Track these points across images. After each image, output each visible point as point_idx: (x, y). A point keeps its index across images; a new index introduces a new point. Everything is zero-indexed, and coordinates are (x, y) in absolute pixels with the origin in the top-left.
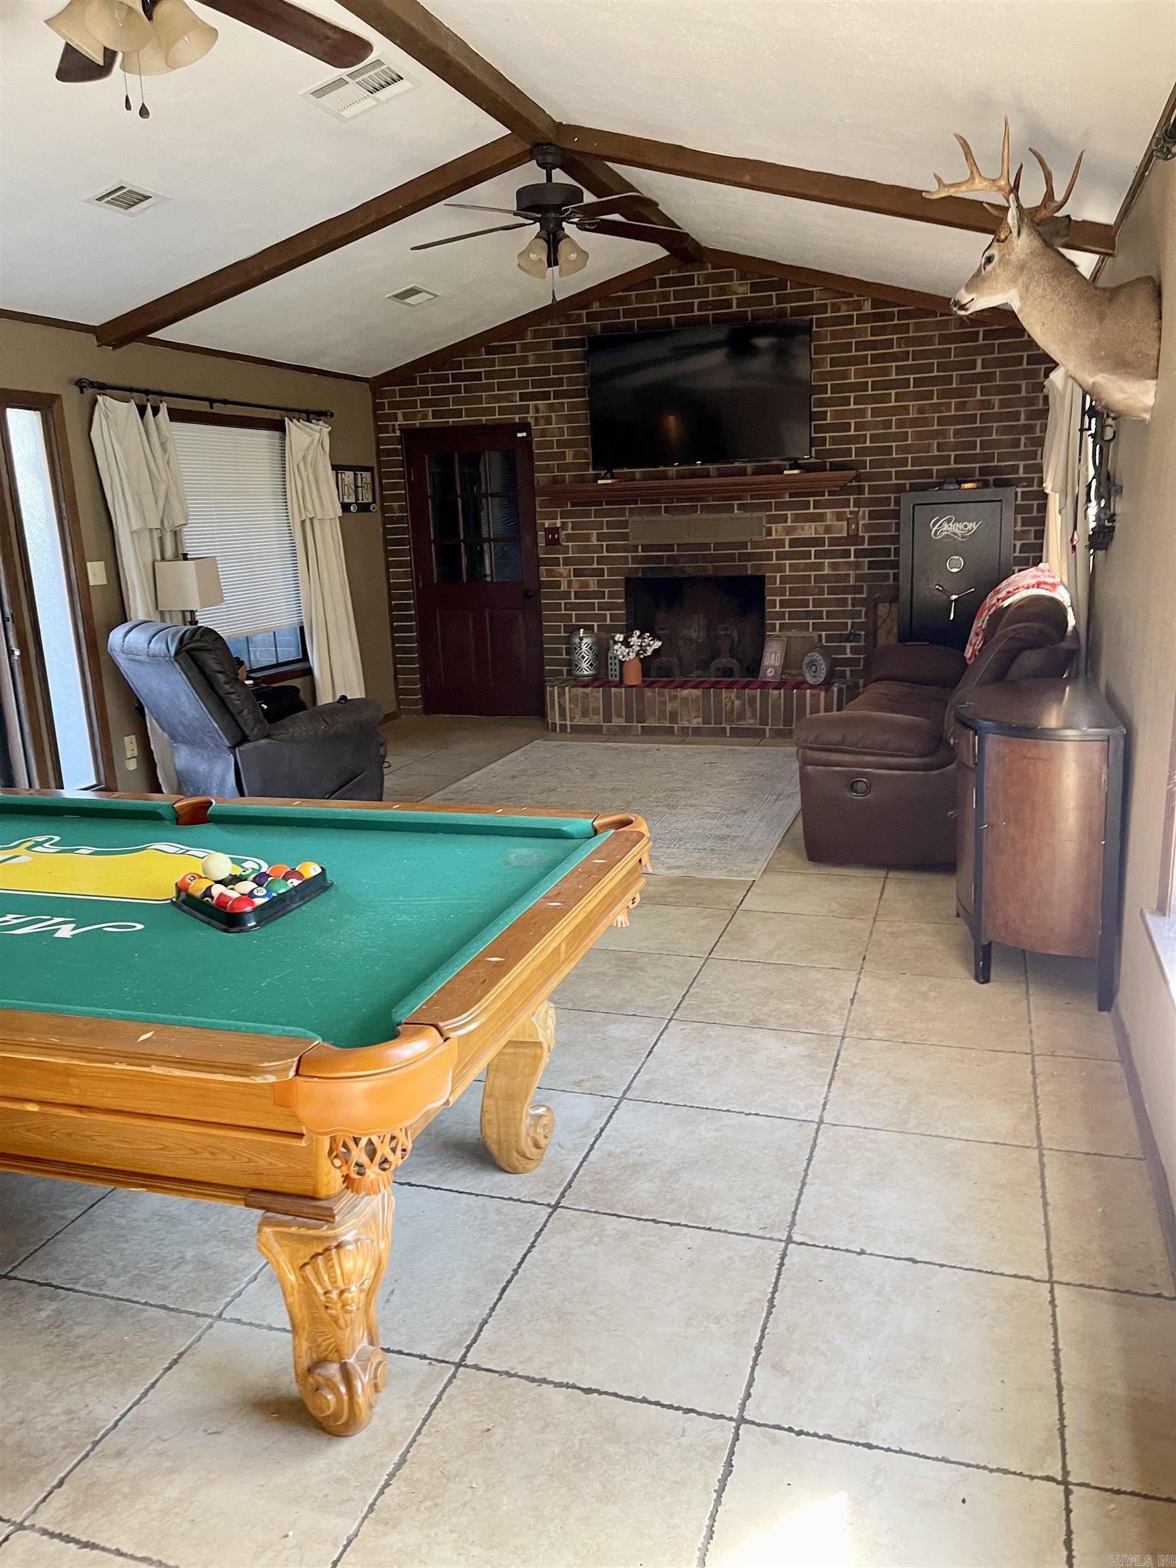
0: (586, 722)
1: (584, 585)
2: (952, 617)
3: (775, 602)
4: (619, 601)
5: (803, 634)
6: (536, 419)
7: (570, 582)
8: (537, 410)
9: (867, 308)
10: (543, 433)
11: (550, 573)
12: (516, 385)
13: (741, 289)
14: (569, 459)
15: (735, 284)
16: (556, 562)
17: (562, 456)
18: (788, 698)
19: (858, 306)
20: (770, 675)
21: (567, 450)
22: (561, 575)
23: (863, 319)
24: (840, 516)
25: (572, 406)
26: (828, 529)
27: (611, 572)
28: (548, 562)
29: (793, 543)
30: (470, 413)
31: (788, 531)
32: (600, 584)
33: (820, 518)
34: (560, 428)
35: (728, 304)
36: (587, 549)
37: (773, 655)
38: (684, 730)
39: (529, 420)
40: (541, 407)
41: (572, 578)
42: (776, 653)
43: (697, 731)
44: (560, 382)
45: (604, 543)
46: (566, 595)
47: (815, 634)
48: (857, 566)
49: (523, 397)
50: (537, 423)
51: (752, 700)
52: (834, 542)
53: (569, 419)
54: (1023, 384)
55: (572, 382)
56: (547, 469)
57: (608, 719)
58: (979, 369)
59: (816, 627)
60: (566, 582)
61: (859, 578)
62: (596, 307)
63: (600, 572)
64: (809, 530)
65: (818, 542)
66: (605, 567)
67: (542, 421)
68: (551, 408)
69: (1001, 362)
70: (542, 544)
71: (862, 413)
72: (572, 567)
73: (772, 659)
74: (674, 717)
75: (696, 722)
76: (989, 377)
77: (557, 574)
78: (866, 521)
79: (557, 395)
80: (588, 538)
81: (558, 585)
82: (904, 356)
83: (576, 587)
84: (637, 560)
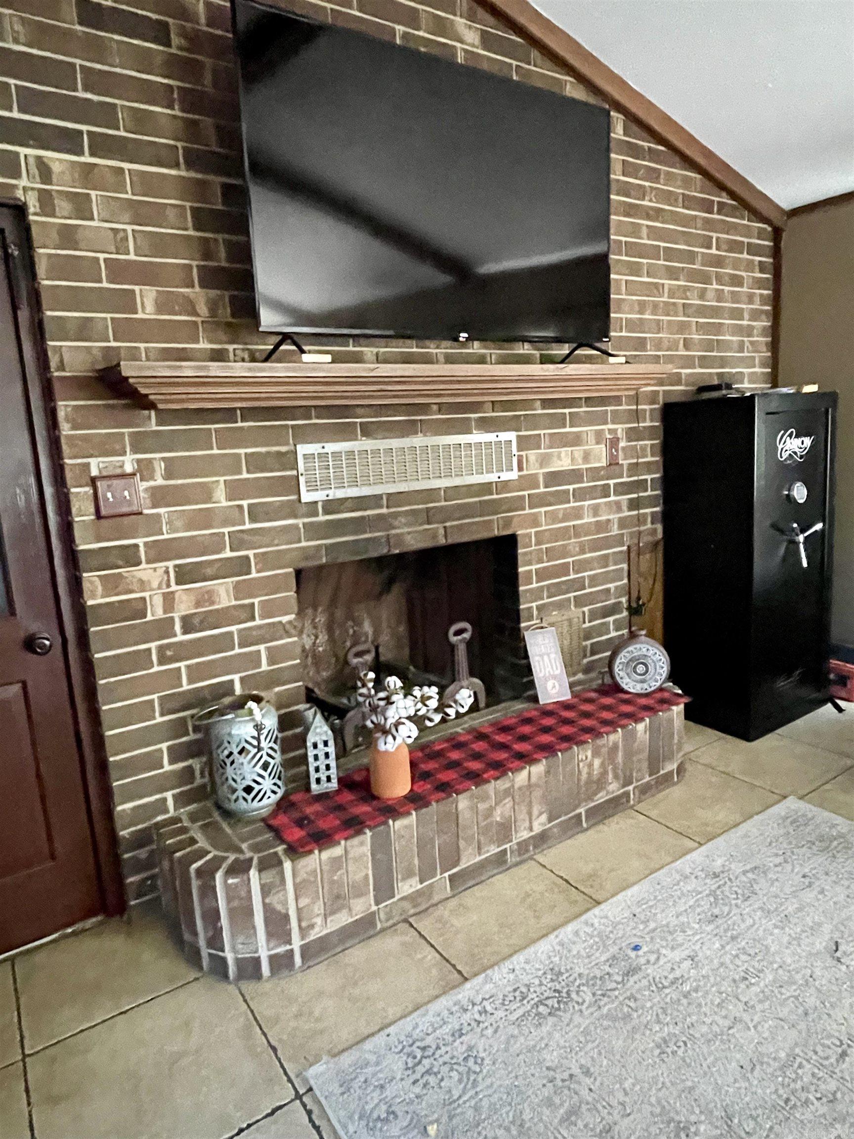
0: (342, 919)
1: (208, 597)
2: (805, 564)
3: (531, 575)
4: (285, 619)
6: (46, 199)
7: (169, 600)
8: (45, 171)
10: (68, 237)
11: (112, 585)
14: (145, 311)
16: (130, 557)
17: (125, 301)
20: (554, 691)
21: (137, 288)
22: (143, 585)
24: (597, 438)
25: (146, 183)
26: (586, 457)
27: (265, 561)
28: (104, 559)
29: (554, 478)
31: (543, 461)
32: (243, 590)
33: (576, 439)
34: (115, 231)
36: (205, 519)
37: (546, 657)
38: (521, 848)
39: (20, 194)
40: (56, 168)
41: (174, 587)
42: (548, 655)
43: (540, 840)
44: (107, 115)
45: (245, 503)
46: (164, 628)
47: (579, 613)
48: (618, 508)
51: (614, 751)
52: (594, 474)
53: (137, 213)
55: (141, 121)
56: (84, 330)
57: (384, 890)
58: (716, 250)
59: (579, 602)
60: (158, 601)
61: (622, 523)
63: (243, 565)
64: (565, 459)
65: (575, 475)
66: (251, 553)
67: (63, 206)
68: (86, 175)
70: (82, 514)
72: (171, 564)
73: (547, 664)
74: (505, 830)
75: (540, 824)
77: (135, 587)
79: (100, 146)
80: (206, 493)
81: (138, 610)
82: (658, 214)
83: (184, 607)
84: (313, 531)
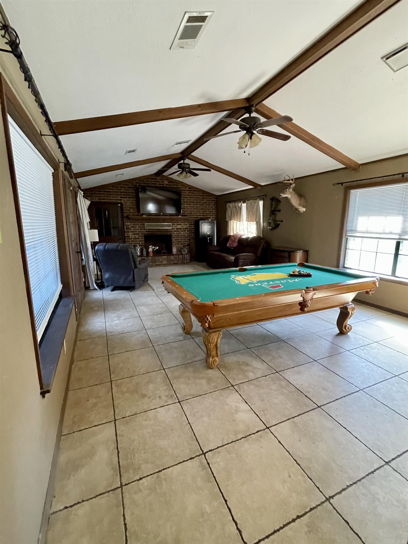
1: (136, 237)
2: (208, 241)
3: (174, 240)
4: (143, 240)
5: (179, 245)
7: (132, 236)
8: (124, 200)
9: (188, 189)
10: (126, 205)
11: (127, 234)
12: (119, 195)
13: (166, 182)
14: (132, 211)
15: (165, 181)
16: (129, 232)
17: (130, 210)
18: (182, 256)
19: (186, 188)
20: (174, 253)
22: (130, 235)
23: (188, 190)
24: (184, 224)
25: (132, 200)
26: (182, 227)
27: (141, 234)
28: (127, 232)
29: (177, 229)
30: (108, 199)
31: (176, 227)
32: (139, 236)
33: (181, 224)
34: (129, 204)
35: (164, 184)
36: (136, 229)
38: (164, 264)
39: (122, 202)
43: (166, 264)
44: (129, 195)
45: (140, 228)
46: (131, 239)
47: (181, 245)
48: (187, 233)
49: (121, 197)
50: (124, 203)
51: (176, 257)
52: (183, 229)
53: (132, 203)
54: (211, 204)
55: (132, 195)
56: (126, 213)
58: (205, 201)
59: (181, 244)
61: (188, 235)
62: (137, 181)
63: (139, 234)
64: (179, 227)
65: (181, 229)
67: (126, 203)
68: (127, 200)
69: (208, 200)
70: (125, 228)
71: (187, 207)
72: (132, 233)
73: (174, 250)
74: (161, 262)
75: (166, 263)
76: (206, 203)
78: (189, 225)
79: (129, 198)
80: (136, 227)
81: (129, 237)
82: (194, 198)
83: (133, 237)
84: (147, 232)
